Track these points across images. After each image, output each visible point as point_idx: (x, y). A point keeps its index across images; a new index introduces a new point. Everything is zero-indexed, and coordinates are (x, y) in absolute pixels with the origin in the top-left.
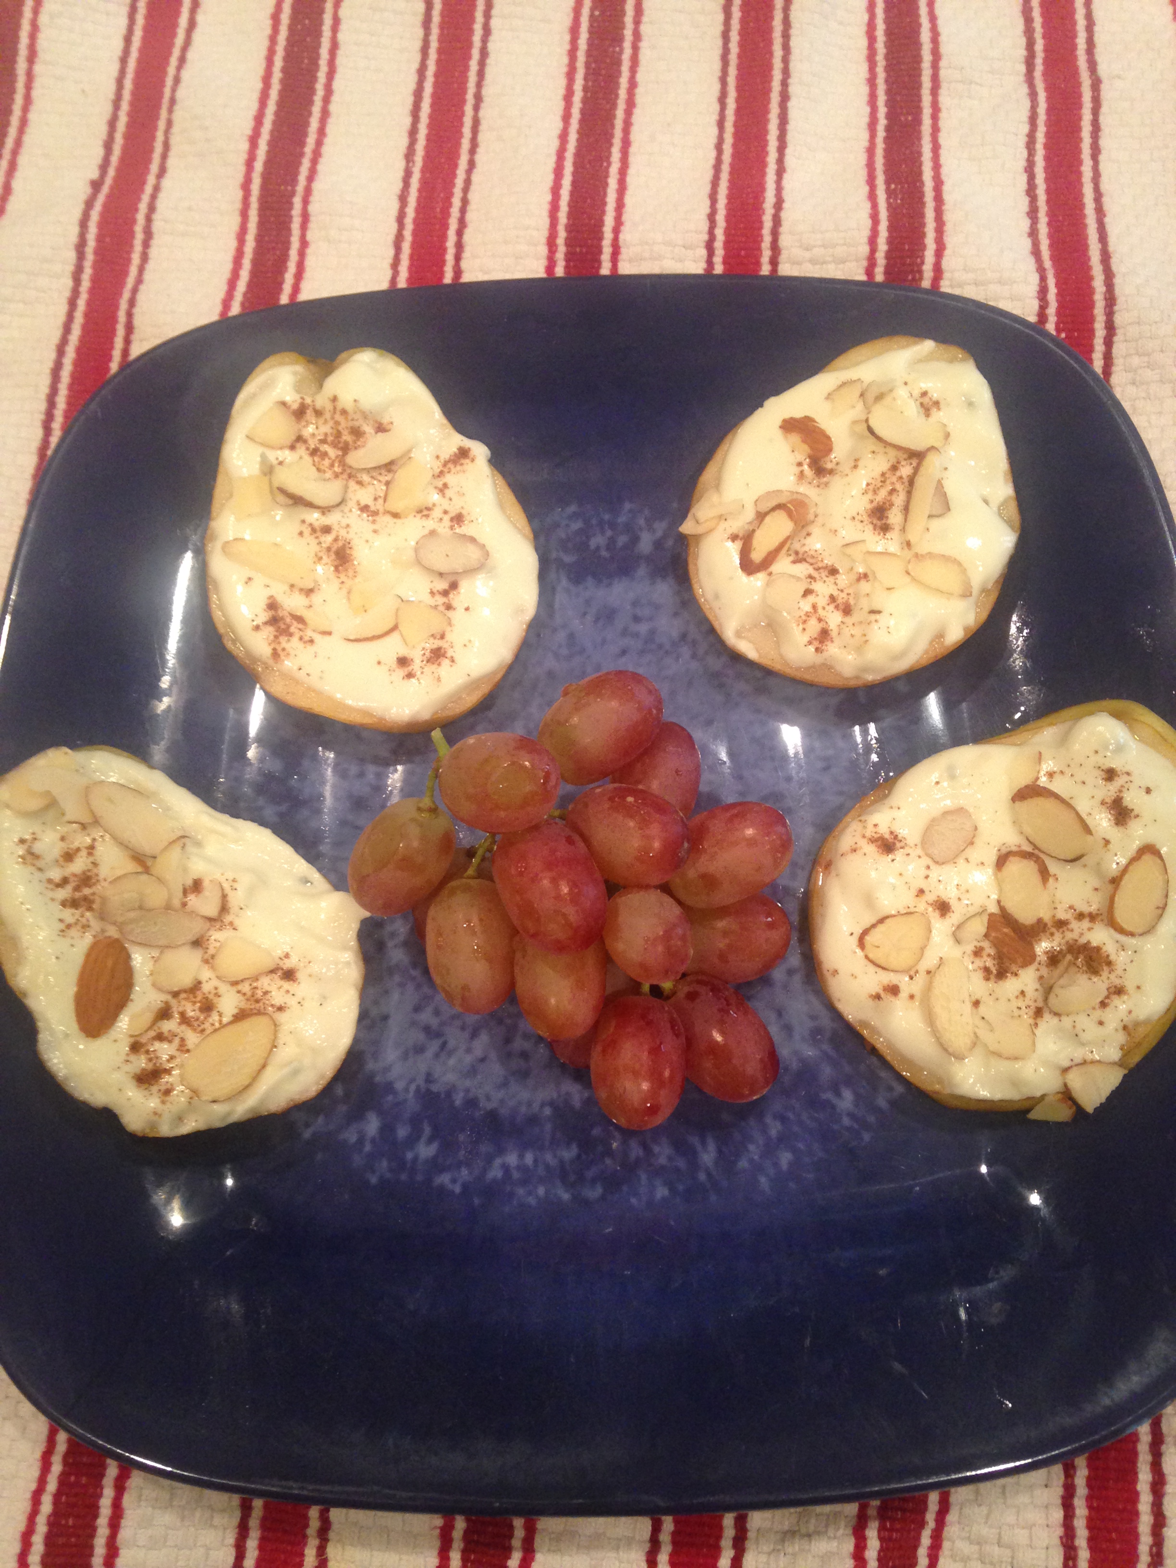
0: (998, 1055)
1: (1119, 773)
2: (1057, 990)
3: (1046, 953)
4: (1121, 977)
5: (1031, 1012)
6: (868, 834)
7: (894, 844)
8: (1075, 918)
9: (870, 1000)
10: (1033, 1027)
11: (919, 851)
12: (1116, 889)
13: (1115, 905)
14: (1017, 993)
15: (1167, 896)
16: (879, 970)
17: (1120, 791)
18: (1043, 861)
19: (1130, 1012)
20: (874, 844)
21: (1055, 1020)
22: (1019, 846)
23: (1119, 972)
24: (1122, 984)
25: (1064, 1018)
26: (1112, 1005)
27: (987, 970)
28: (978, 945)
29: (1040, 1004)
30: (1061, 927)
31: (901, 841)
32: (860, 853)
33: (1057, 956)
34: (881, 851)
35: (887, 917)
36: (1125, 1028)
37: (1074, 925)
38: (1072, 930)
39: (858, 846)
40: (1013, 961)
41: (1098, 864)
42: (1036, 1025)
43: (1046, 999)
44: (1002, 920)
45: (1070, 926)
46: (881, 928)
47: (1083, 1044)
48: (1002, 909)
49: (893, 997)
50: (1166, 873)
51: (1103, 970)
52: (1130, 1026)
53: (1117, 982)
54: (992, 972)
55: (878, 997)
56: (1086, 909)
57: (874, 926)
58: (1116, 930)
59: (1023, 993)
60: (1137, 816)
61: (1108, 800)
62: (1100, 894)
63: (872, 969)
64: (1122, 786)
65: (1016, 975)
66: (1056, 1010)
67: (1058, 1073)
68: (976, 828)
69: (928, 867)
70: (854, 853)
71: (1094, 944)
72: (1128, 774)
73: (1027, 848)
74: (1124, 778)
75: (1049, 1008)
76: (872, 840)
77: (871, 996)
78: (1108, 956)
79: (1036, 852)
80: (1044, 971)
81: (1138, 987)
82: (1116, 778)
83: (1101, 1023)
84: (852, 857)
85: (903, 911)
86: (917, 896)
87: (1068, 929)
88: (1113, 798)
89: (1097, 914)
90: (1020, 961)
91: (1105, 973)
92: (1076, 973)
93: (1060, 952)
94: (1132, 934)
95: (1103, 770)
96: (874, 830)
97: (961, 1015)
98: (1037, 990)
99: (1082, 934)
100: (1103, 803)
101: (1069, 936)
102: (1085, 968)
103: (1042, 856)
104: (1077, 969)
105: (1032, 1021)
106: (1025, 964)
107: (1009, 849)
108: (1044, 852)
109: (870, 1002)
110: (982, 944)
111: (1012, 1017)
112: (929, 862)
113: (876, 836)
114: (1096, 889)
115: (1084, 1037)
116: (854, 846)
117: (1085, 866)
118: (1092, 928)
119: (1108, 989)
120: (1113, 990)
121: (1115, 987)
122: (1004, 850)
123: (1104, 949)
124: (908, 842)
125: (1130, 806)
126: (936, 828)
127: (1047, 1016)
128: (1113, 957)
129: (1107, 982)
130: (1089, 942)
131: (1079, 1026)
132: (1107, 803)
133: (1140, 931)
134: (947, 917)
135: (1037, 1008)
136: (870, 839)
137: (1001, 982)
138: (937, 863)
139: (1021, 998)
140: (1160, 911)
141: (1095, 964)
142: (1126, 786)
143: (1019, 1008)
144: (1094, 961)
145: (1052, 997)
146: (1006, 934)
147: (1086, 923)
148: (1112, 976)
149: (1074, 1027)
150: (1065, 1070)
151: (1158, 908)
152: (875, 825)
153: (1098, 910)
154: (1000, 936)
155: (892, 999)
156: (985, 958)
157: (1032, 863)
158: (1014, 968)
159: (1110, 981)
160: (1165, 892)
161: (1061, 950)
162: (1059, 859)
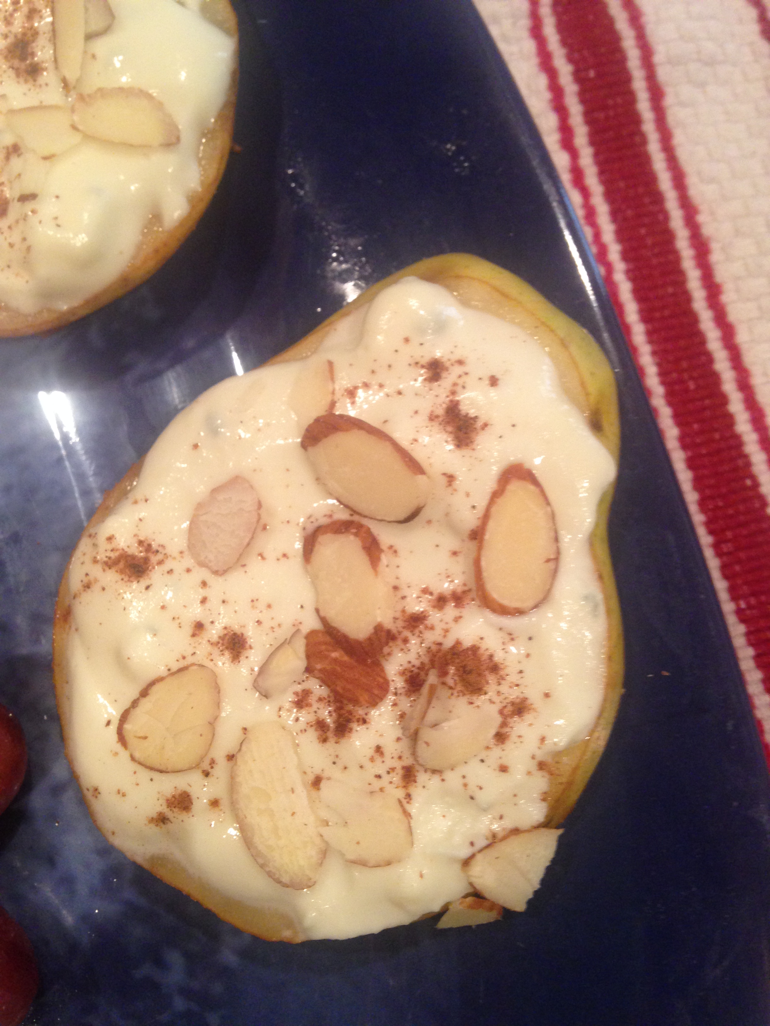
0: (362, 863)
1: (448, 364)
2: (427, 734)
3: (402, 673)
4: (517, 685)
5: (396, 778)
6: (101, 556)
7: (146, 560)
8: (434, 607)
9: (152, 826)
10: (404, 801)
11: (188, 562)
12: (480, 548)
13: (485, 574)
14: (371, 752)
15: (557, 539)
16: (156, 775)
17: (453, 393)
18: (369, 531)
19: (543, 739)
20: (113, 570)
21: (434, 782)
22: (330, 516)
23: (513, 678)
24: (521, 696)
25: (449, 775)
26: (513, 737)
27: (321, 725)
28: (299, 688)
29: (408, 761)
30: (415, 627)
31: (157, 551)
32: (96, 588)
33: (418, 674)
34: (126, 579)
35: (152, 684)
36: (542, 766)
37: (435, 617)
38: (432, 628)
39: (91, 578)
40: (356, 702)
41: (447, 515)
42: (409, 796)
43: (414, 754)
44: (328, 639)
45: (429, 622)
46: (146, 704)
47: (485, 810)
48: (324, 620)
49: (185, 813)
50: (548, 503)
51: (487, 683)
52: (549, 760)
53: (514, 694)
54: (328, 727)
55: (162, 819)
56: (446, 587)
57: (135, 704)
58: (494, 611)
59: (379, 750)
60: (486, 425)
61: (440, 411)
62: (460, 558)
63: (144, 774)
64: (455, 384)
65: (364, 722)
66: (431, 764)
67: (457, 867)
68: (260, 505)
69: (204, 584)
70: (89, 591)
71: (467, 643)
72: (460, 362)
73: (343, 515)
74: (457, 370)
75: (422, 765)
76: (109, 564)
77: (152, 820)
78: (491, 657)
79: (356, 518)
80: (405, 704)
81: (547, 695)
82: (444, 374)
83: (504, 769)
84: (86, 597)
85: (175, 667)
86: (193, 635)
87: (426, 628)
88: (444, 406)
89: (464, 592)
90: (364, 697)
91: (492, 688)
92: (449, 698)
93: (422, 667)
94: (519, 612)
95: (423, 367)
96: (109, 547)
97: (293, 814)
98: (398, 739)
99: (447, 631)
100: (432, 418)
101: (431, 637)
102: (459, 687)
103: (365, 522)
104: (450, 691)
105: (400, 793)
106: (374, 702)
107: (316, 524)
108: (365, 517)
109: (153, 830)
110: (306, 685)
111: (372, 793)
112: (204, 574)
113: (113, 555)
114: (455, 553)
115: (483, 797)
116: (86, 580)
117: (429, 522)
118: (460, 617)
119: (501, 712)
120: (510, 708)
121: (513, 704)
122: (311, 528)
123: (483, 646)
124: (168, 550)
125: (472, 413)
126: (204, 518)
127: (422, 777)
128: (499, 657)
129: (496, 699)
130: (458, 643)
131: (473, 782)
132: (437, 417)
133: (530, 603)
134: (242, 658)
135: (404, 768)
136: (106, 563)
137: (344, 741)
138: (216, 573)
139: (378, 759)
140: (552, 565)
141: (472, 678)
142: (460, 381)
143: (379, 777)
144: (470, 672)
145: (421, 748)
146: (335, 660)
147: (450, 610)
148: (504, 688)
149: (465, 785)
150: (466, 863)
151: (548, 561)
152: (110, 539)
153: (465, 585)
154: (328, 667)
155: (184, 816)
156: (315, 706)
157: (352, 538)
158: (361, 712)
159: (503, 697)
160: (552, 534)
161: (422, 663)
162: (389, 522)
